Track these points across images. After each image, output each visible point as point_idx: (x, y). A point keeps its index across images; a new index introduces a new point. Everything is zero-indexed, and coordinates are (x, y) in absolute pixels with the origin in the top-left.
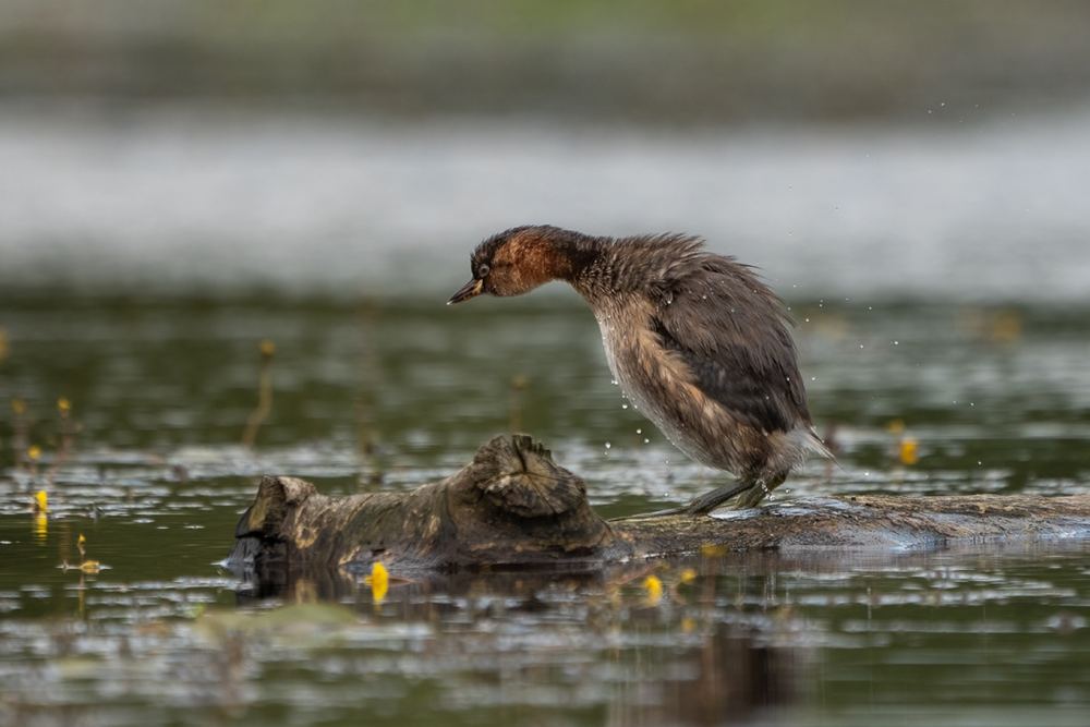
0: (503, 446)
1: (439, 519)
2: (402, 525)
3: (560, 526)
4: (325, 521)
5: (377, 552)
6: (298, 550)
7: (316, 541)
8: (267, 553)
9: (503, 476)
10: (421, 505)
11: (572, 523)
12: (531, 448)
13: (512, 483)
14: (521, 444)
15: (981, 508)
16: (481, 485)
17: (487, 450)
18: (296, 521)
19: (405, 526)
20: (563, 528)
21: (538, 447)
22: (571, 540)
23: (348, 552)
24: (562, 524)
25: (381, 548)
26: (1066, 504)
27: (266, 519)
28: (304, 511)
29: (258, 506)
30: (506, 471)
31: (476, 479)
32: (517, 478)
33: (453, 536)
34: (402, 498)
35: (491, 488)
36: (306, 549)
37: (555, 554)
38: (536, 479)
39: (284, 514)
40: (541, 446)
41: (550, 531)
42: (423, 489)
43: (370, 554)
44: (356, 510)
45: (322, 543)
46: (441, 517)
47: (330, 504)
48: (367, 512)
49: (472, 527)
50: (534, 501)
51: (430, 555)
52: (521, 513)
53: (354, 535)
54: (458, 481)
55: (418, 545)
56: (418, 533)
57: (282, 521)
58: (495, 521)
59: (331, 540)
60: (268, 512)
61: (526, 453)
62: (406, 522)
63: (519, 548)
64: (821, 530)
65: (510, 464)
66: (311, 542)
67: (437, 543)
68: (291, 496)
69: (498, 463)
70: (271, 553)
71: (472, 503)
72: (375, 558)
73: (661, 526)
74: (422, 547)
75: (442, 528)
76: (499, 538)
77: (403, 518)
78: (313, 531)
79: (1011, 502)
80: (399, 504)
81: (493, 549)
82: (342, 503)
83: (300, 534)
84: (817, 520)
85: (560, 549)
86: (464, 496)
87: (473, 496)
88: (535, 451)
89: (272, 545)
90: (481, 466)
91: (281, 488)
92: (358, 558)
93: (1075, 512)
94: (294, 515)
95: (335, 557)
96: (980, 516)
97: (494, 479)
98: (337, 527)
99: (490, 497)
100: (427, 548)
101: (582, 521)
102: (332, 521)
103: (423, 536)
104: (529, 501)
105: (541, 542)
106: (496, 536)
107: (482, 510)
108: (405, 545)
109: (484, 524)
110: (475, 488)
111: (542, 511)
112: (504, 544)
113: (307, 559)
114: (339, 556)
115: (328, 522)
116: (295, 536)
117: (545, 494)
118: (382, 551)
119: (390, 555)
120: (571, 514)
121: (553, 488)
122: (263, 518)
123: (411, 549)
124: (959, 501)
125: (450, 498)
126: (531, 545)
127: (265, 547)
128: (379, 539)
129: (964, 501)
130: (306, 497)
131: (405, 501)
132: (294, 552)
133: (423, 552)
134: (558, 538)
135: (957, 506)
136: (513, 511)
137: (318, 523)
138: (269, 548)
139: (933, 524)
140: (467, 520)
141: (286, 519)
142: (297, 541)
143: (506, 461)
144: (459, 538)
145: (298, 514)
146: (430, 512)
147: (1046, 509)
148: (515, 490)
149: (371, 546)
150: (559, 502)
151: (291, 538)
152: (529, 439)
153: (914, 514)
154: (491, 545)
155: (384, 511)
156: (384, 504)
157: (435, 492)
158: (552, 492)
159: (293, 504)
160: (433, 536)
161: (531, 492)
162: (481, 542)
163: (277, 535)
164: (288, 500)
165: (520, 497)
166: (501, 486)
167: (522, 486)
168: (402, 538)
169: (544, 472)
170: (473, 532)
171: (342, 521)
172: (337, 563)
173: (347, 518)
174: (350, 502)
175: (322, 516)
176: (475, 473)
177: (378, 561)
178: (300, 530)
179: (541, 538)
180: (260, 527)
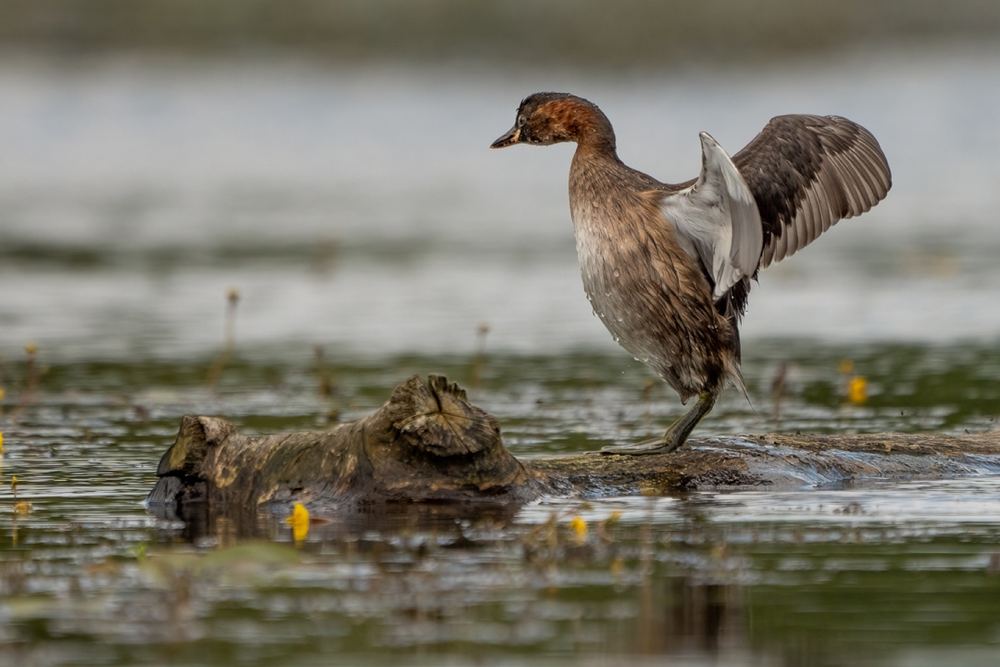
0: (418, 386)
1: (356, 458)
2: (320, 464)
3: (474, 465)
4: (245, 460)
5: (295, 491)
6: (218, 489)
7: (236, 479)
8: (188, 492)
9: (419, 416)
10: (339, 444)
11: (486, 462)
12: (446, 388)
13: (427, 423)
14: (436, 384)
15: (887, 446)
16: (397, 425)
17: (403, 389)
18: (216, 460)
19: (322, 466)
20: (477, 467)
21: (453, 387)
22: (486, 479)
23: (267, 491)
24: (477, 462)
25: (299, 486)
26: (970, 442)
27: (187, 458)
28: (224, 451)
29: (179, 446)
30: (422, 411)
31: (392, 419)
32: (432, 418)
33: (370, 475)
34: (320, 437)
35: (407, 427)
36: (226, 488)
37: (470, 493)
38: (451, 419)
39: (204, 453)
40: (456, 386)
41: (465, 470)
42: (341, 429)
43: (288, 493)
44: (275, 449)
45: (241, 481)
46: (358, 458)
47: (249, 443)
48: (286, 451)
49: (389, 466)
50: (449, 441)
51: (348, 494)
52: (437, 452)
53: (273, 475)
54: (374, 421)
55: (336, 484)
56: (335, 472)
57: (203, 460)
58: (411, 460)
59: (250, 478)
60: (188, 451)
61: (441, 393)
62: (324, 461)
63: (434, 487)
64: (732, 468)
65: (426, 404)
66: (230, 481)
67: (354, 482)
68: (211, 436)
69: (414, 402)
70: (191, 492)
71: (389, 442)
72: (294, 497)
73: (573, 464)
74: (340, 485)
75: (359, 467)
76: (415, 478)
77: (321, 457)
78: (233, 470)
79: (917, 439)
80: (317, 443)
81: (409, 488)
82: (261, 442)
83: (220, 473)
84: (726, 459)
85: (475, 488)
86: (381, 436)
87: (389, 436)
88: (450, 391)
89: (192, 484)
90: (397, 406)
91: (201, 427)
92: (277, 497)
93: (979, 451)
94: (214, 455)
95: (254, 496)
96: (886, 454)
97: (410, 418)
98: (256, 466)
99: (406, 436)
100: (344, 487)
101: (496, 460)
102: (251, 460)
103: (341, 475)
104: (444, 440)
105: (456, 481)
106: (412, 475)
107: (398, 449)
108: (323, 484)
109: (400, 464)
110: (391, 428)
111: (457, 451)
112: (420, 482)
113: (227, 498)
114: (259, 495)
115: (248, 462)
116: (215, 475)
117: (460, 434)
118: (300, 489)
119: (308, 493)
120: (485, 453)
121: (468, 427)
122: (183, 457)
123: (329, 487)
124: (866, 439)
125: (367, 438)
126: (447, 483)
127: (186, 486)
128: (298, 478)
129: (870, 439)
130: (226, 437)
131: (323, 440)
132: (213, 491)
133: (341, 491)
134: (473, 477)
135: (863, 445)
136: (428, 450)
137: (237, 462)
138: (189, 487)
139: (840, 463)
140: (384, 459)
141: (207, 458)
142: (217, 480)
143: (421, 401)
144: (375, 477)
145: (218, 453)
146: (347, 452)
147: (951, 447)
148: (431, 430)
149: (290, 485)
150: (474, 442)
151: (211, 478)
152: (444, 379)
153: (821, 452)
154: (407, 483)
155: (302, 450)
156: (302, 443)
157: (352, 432)
158: (467, 432)
159: (213, 444)
160: (350, 475)
161: (446, 431)
162: (397, 481)
163: (197, 474)
164: (208, 440)
165: (435, 436)
166: (417, 426)
167: (437, 425)
168: (321, 477)
169: (458, 411)
170: (390, 471)
171: (260, 461)
172: (256, 502)
173: (266, 457)
174: (269, 443)
175: (241, 455)
176: (391, 413)
177: (296, 500)
178: (220, 469)
179: (456, 477)
180: (181, 466)
